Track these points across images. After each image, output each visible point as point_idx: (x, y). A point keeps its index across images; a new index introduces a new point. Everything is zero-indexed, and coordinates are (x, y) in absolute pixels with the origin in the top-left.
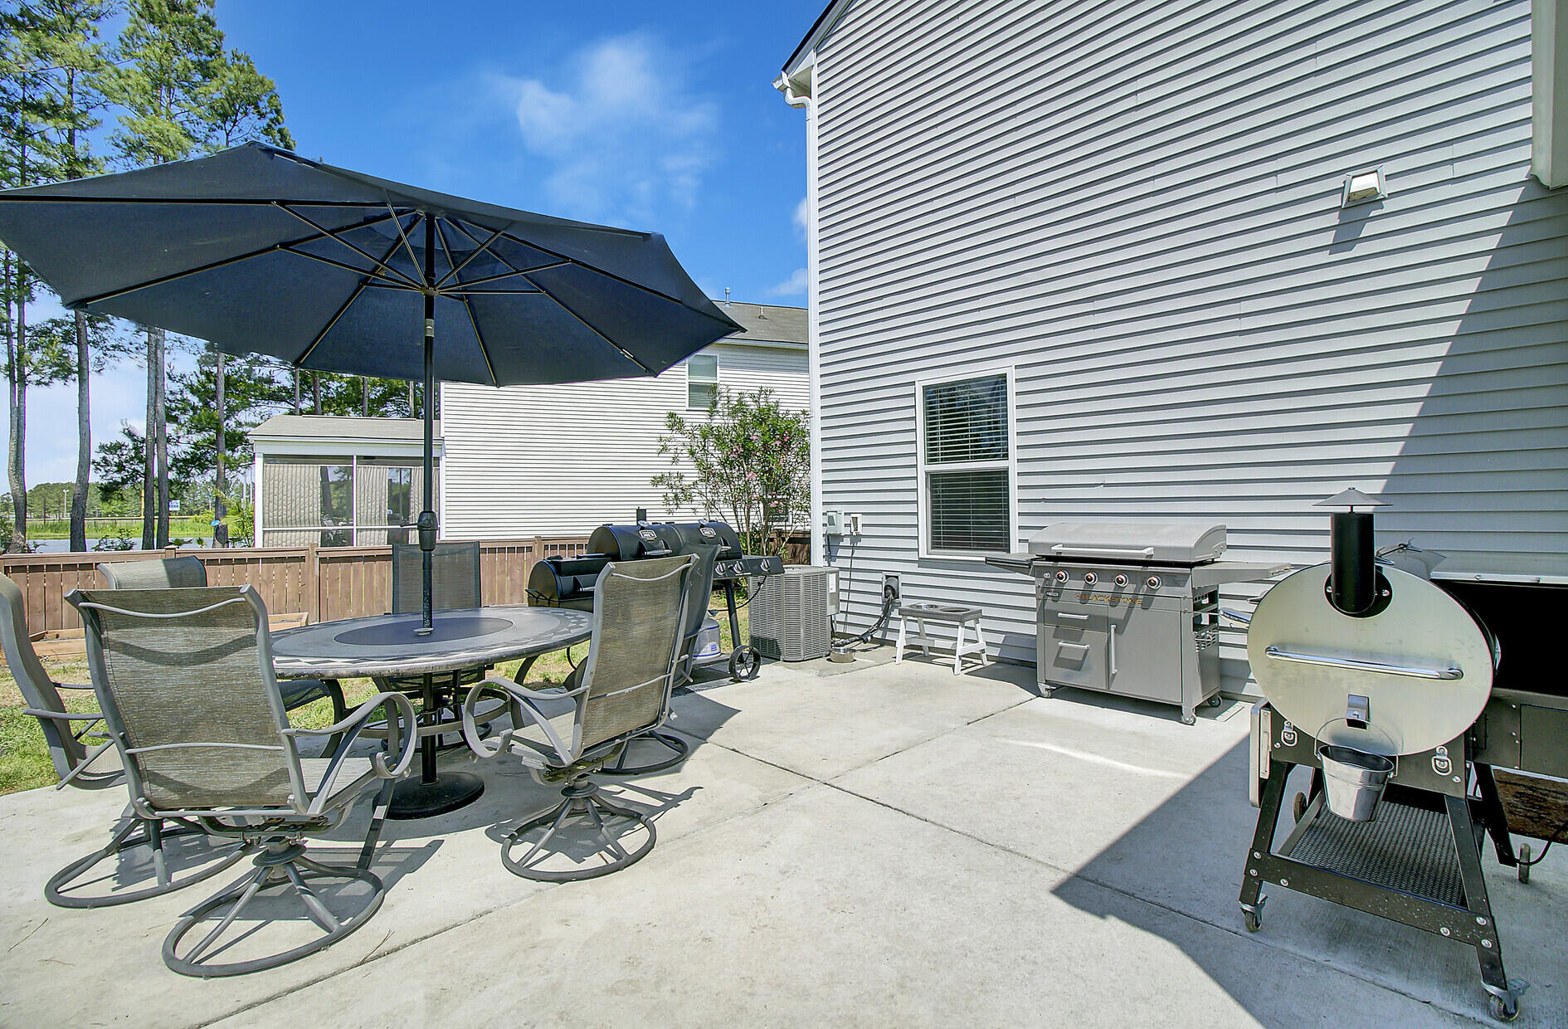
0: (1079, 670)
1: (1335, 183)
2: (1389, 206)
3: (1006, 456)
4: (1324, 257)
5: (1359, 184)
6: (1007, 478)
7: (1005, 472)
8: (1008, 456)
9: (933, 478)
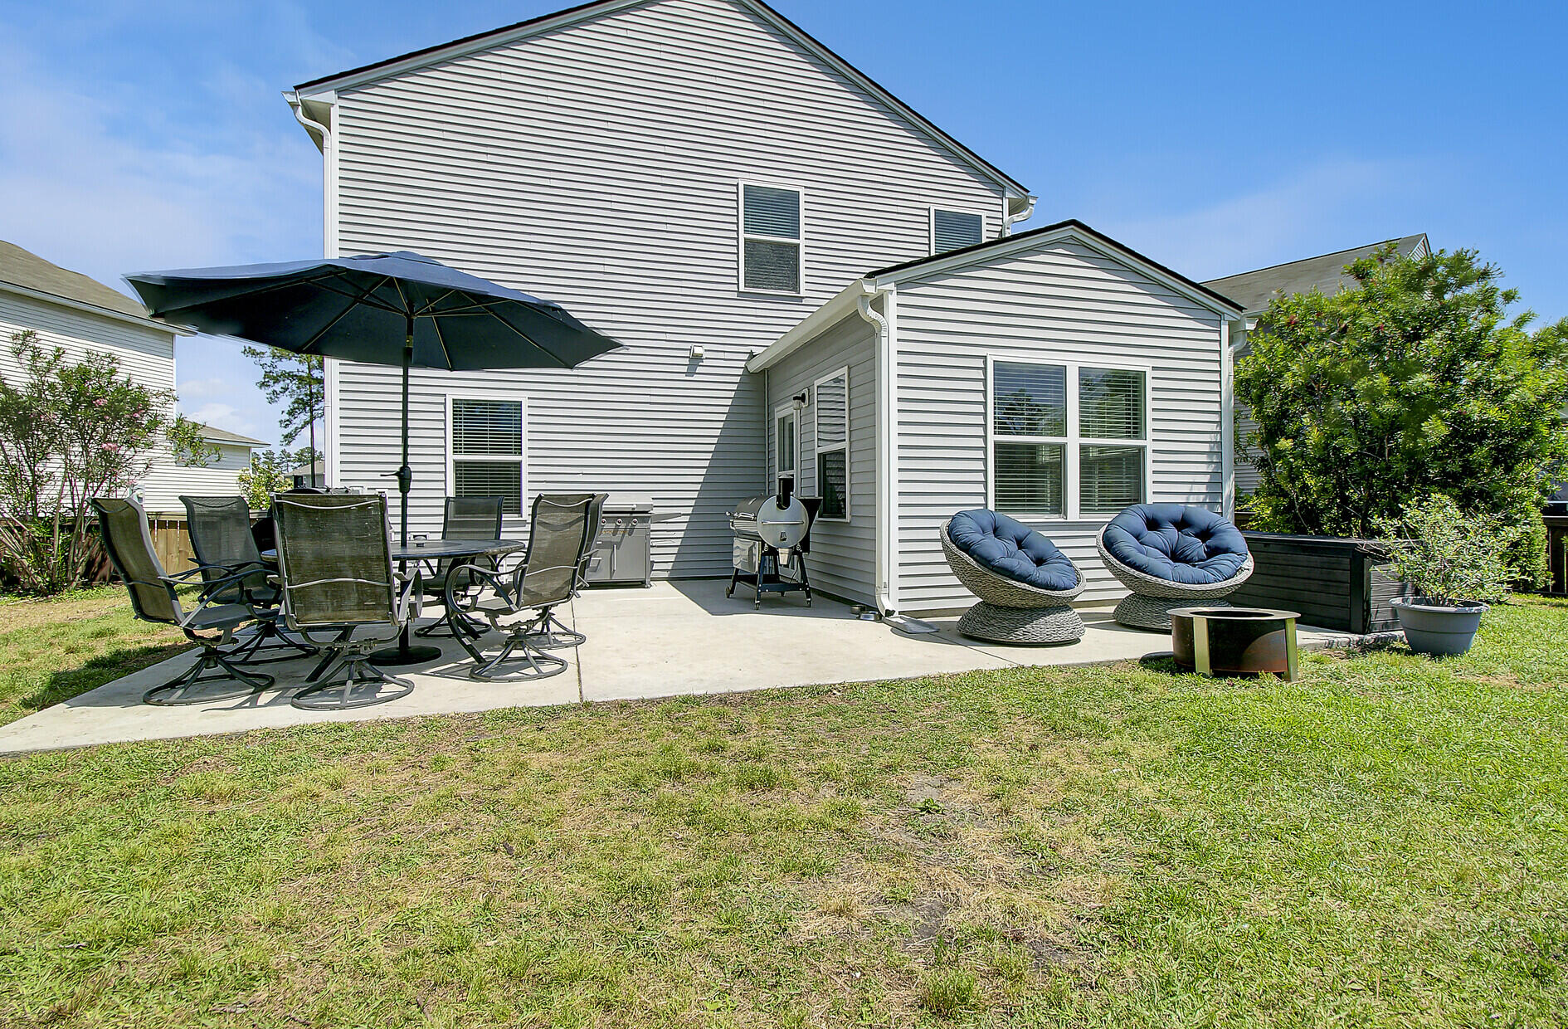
0: (595, 571)
1: (688, 346)
2: (706, 362)
3: (521, 454)
4: (683, 377)
5: (698, 350)
6: (520, 467)
7: (520, 463)
8: (521, 453)
9: (457, 464)
